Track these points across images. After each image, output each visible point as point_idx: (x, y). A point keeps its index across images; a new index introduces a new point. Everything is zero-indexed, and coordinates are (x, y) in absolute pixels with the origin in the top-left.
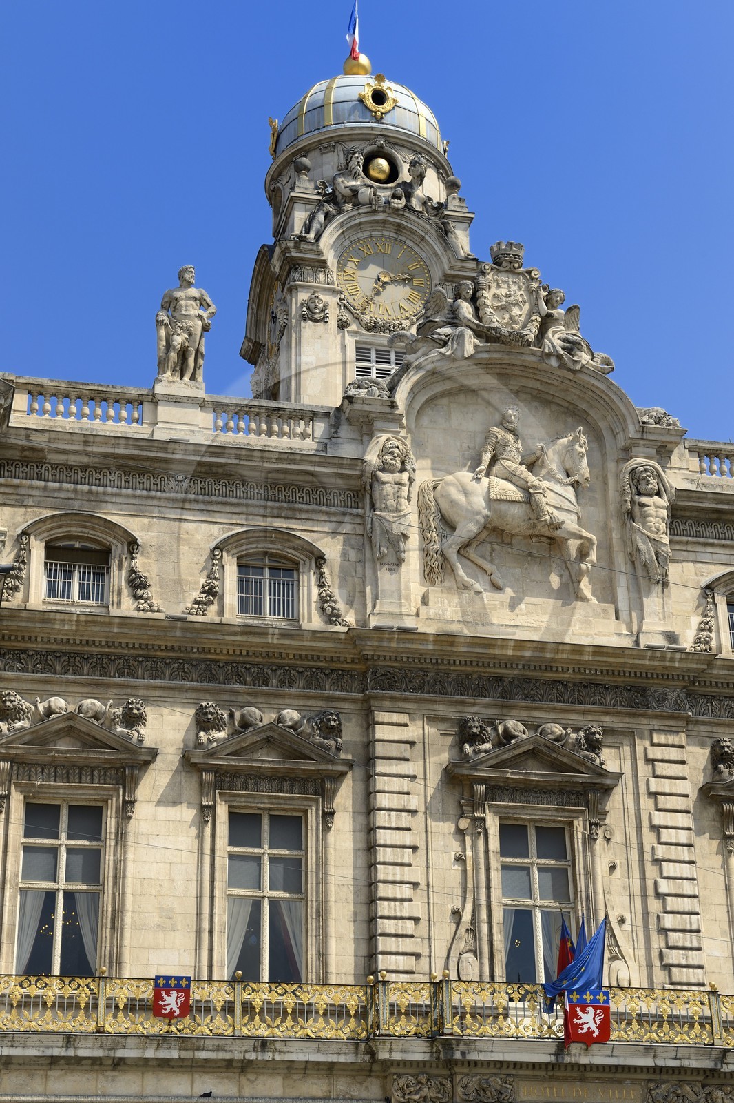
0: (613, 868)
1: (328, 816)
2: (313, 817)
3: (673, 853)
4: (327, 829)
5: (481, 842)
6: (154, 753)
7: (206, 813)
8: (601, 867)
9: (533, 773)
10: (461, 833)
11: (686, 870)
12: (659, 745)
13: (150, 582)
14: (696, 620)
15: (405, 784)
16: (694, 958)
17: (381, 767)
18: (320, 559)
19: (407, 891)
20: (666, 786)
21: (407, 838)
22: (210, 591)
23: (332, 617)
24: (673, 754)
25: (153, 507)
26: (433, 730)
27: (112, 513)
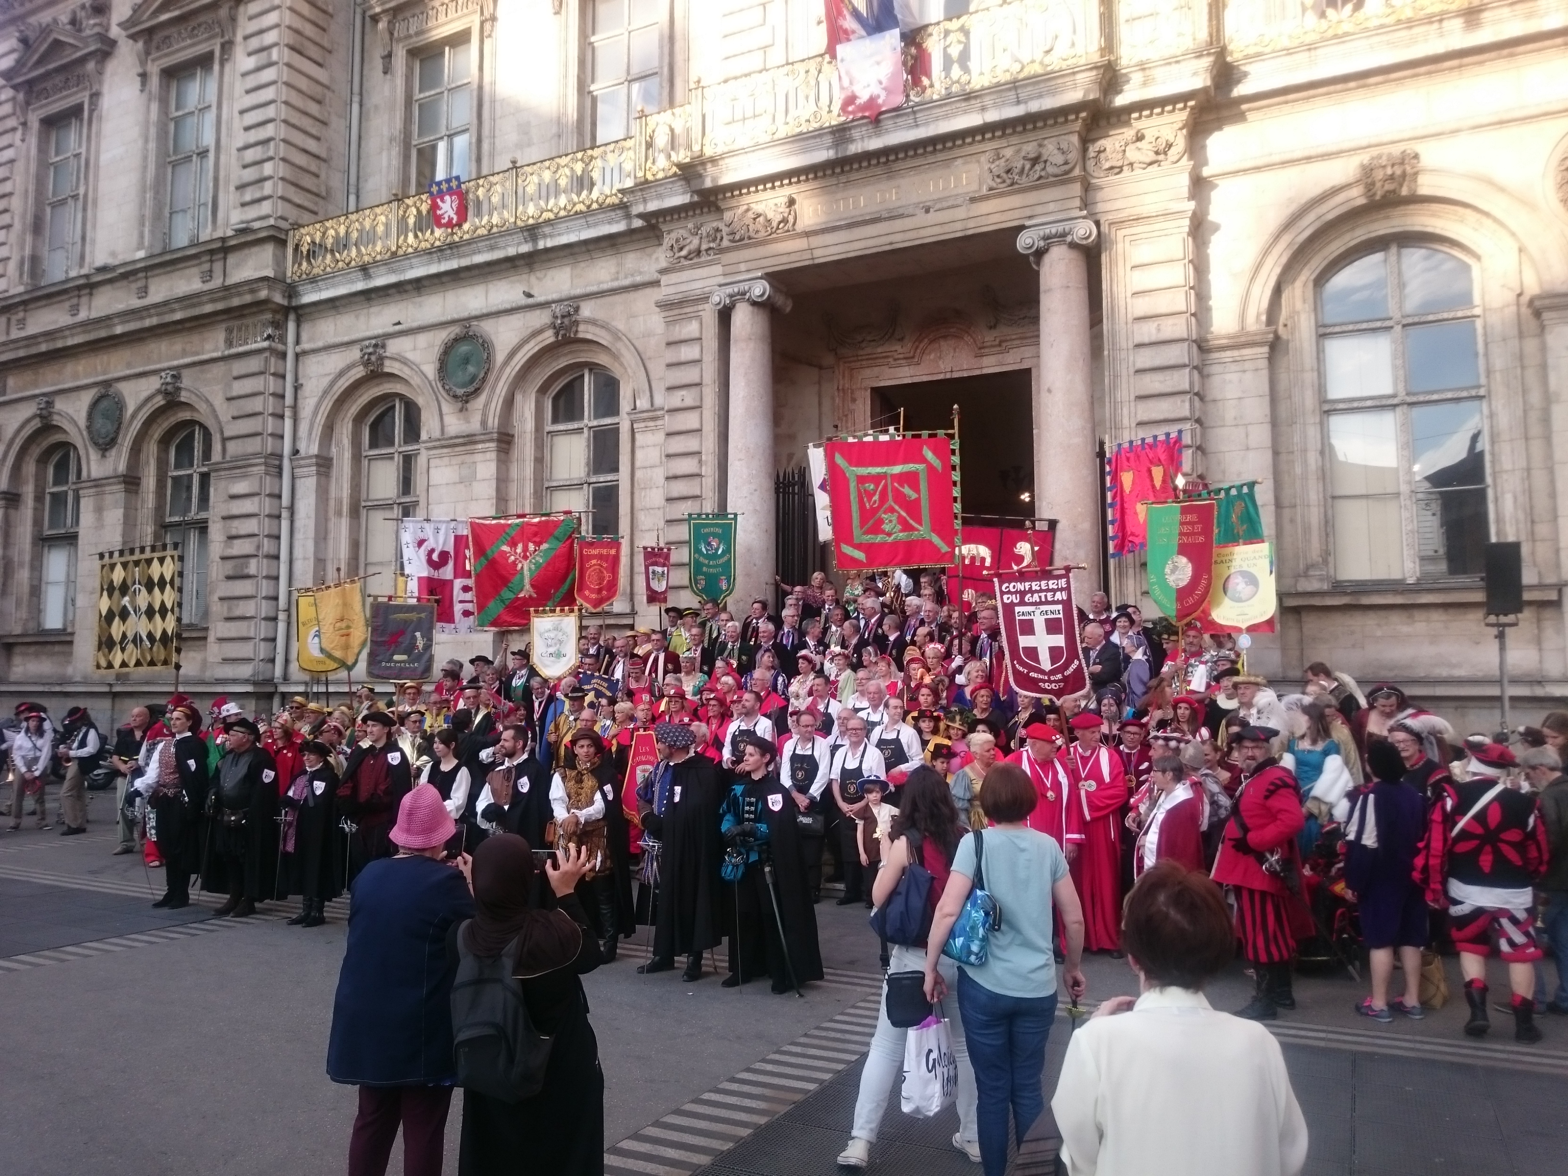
7: (557, 3)
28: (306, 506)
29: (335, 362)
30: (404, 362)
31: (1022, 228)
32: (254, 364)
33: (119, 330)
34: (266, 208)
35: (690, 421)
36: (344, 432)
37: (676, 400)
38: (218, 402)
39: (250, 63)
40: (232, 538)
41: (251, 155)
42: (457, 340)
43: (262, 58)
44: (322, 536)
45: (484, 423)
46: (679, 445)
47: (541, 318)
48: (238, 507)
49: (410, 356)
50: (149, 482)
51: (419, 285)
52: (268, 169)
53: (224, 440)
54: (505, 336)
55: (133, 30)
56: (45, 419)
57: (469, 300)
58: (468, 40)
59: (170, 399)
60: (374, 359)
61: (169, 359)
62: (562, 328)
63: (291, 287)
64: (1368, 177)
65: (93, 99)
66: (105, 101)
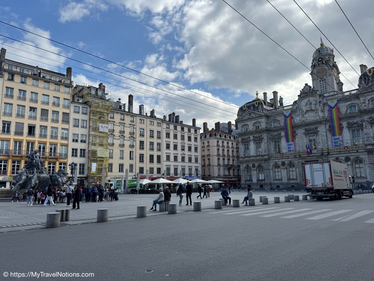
1: (296, 139)
5: (307, 138)
6: (282, 137)
8: (318, 138)
9: (312, 131)
10: (305, 138)
11: (325, 137)
15: (300, 135)
16: (326, 144)
17: (298, 134)
19: (301, 143)
20: (323, 130)
21: (301, 139)
23: (294, 122)
24: (324, 127)
25: (280, 117)
26: (303, 130)
27: (277, 118)
28: (271, 172)
29: (273, 163)
32: (267, 163)
33: (255, 160)
34: (267, 153)
35: (300, 168)
36: (274, 167)
37: (299, 167)
38: (264, 165)
39: (264, 143)
40: (266, 174)
42: (282, 162)
44: (273, 174)
45: (285, 167)
46: (300, 170)
47: (289, 161)
48: (267, 172)
49: (279, 163)
50: (258, 170)
51: (279, 159)
52: (267, 151)
53: (265, 168)
54: (286, 162)
55: (253, 140)
56: (248, 166)
57: (284, 160)
58: (279, 141)
59: (260, 165)
60: (276, 163)
61: (259, 162)
62: (291, 162)
63: (269, 158)
64: (336, 158)
65: (249, 144)
66: (250, 144)
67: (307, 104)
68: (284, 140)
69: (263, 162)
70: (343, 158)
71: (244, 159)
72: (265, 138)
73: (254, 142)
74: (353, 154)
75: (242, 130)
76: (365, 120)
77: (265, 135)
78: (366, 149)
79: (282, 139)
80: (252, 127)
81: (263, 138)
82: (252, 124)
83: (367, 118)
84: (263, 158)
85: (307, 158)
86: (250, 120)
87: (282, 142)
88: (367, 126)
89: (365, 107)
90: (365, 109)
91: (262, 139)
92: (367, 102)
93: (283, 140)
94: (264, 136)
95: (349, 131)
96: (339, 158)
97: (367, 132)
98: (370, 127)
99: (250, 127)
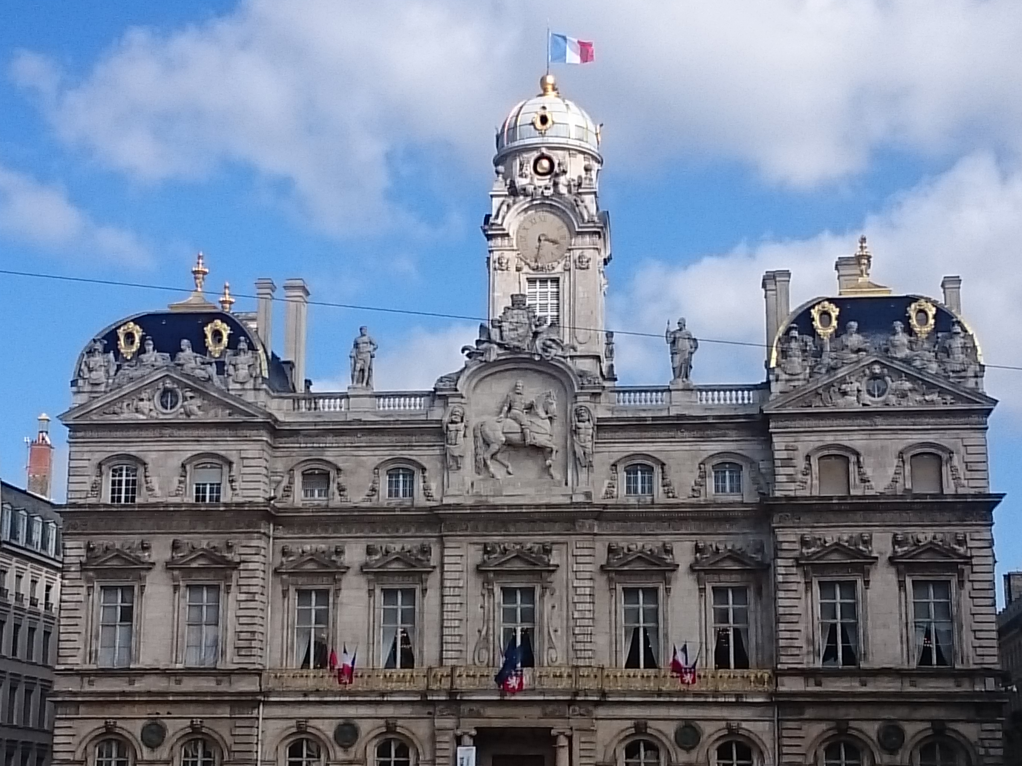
0: (553, 607)
1: (424, 591)
2: (418, 593)
3: (582, 599)
4: (424, 596)
5: (492, 600)
6: (348, 568)
7: (371, 592)
8: (547, 608)
9: (518, 565)
10: (483, 595)
11: (588, 606)
12: (580, 548)
13: (348, 488)
14: (607, 482)
15: (457, 575)
16: (588, 646)
17: (446, 568)
18: (424, 469)
19: (457, 623)
20: (581, 567)
21: (458, 600)
22: (373, 490)
23: (428, 496)
24: (586, 552)
25: (348, 451)
26: (472, 549)
27: (329, 456)
29: (283, 724)
30: (319, 730)
31: (552, 728)
32: (247, 723)
33: (171, 698)
34: (252, 660)
38: (226, 735)
39: (243, 597)
41: (243, 636)
42: (345, 725)
43: (250, 597)
45: (355, 757)
47: (380, 722)
49: (321, 727)
51: (327, 703)
52: (254, 644)
53: (230, 751)
54: (365, 727)
55: (169, 566)
56: (109, 729)
57: (351, 711)
58: (326, 593)
59: (195, 729)
60: (301, 728)
61: (195, 712)
62: (390, 727)
63: (266, 694)
64: (636, 726)
65: (142, 588)
66: (147, 590)
67: (510, 409)
68: (358, 588)
69: (225, 712)
70: (670, 729)
71: (87, 688)
72: (251, 566)
73: (174, 579)
74: (715, 712)
75: (96, 488)
76: (785, 546)
77: (254, 543)
78: (776, 694)
79: (344, 585)
80: (176, 480)
81: (244, 562)
82: (176, 461)
83: (793, 538)
84: (223, 688)
85: (489, 711)
86: (167, 432)
87: (344, 601)
88: (792, 578)
89: (792, 486)
90: (792, 494)
91: (235, 566)
92: (801, 464)
93: (353, 593)
94: (249, 551)
95: (702, 590)
96: (650, 723)
97: (788, 611)
98: (802, 587)
99: (155, 482)
